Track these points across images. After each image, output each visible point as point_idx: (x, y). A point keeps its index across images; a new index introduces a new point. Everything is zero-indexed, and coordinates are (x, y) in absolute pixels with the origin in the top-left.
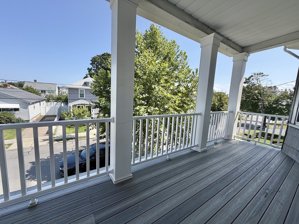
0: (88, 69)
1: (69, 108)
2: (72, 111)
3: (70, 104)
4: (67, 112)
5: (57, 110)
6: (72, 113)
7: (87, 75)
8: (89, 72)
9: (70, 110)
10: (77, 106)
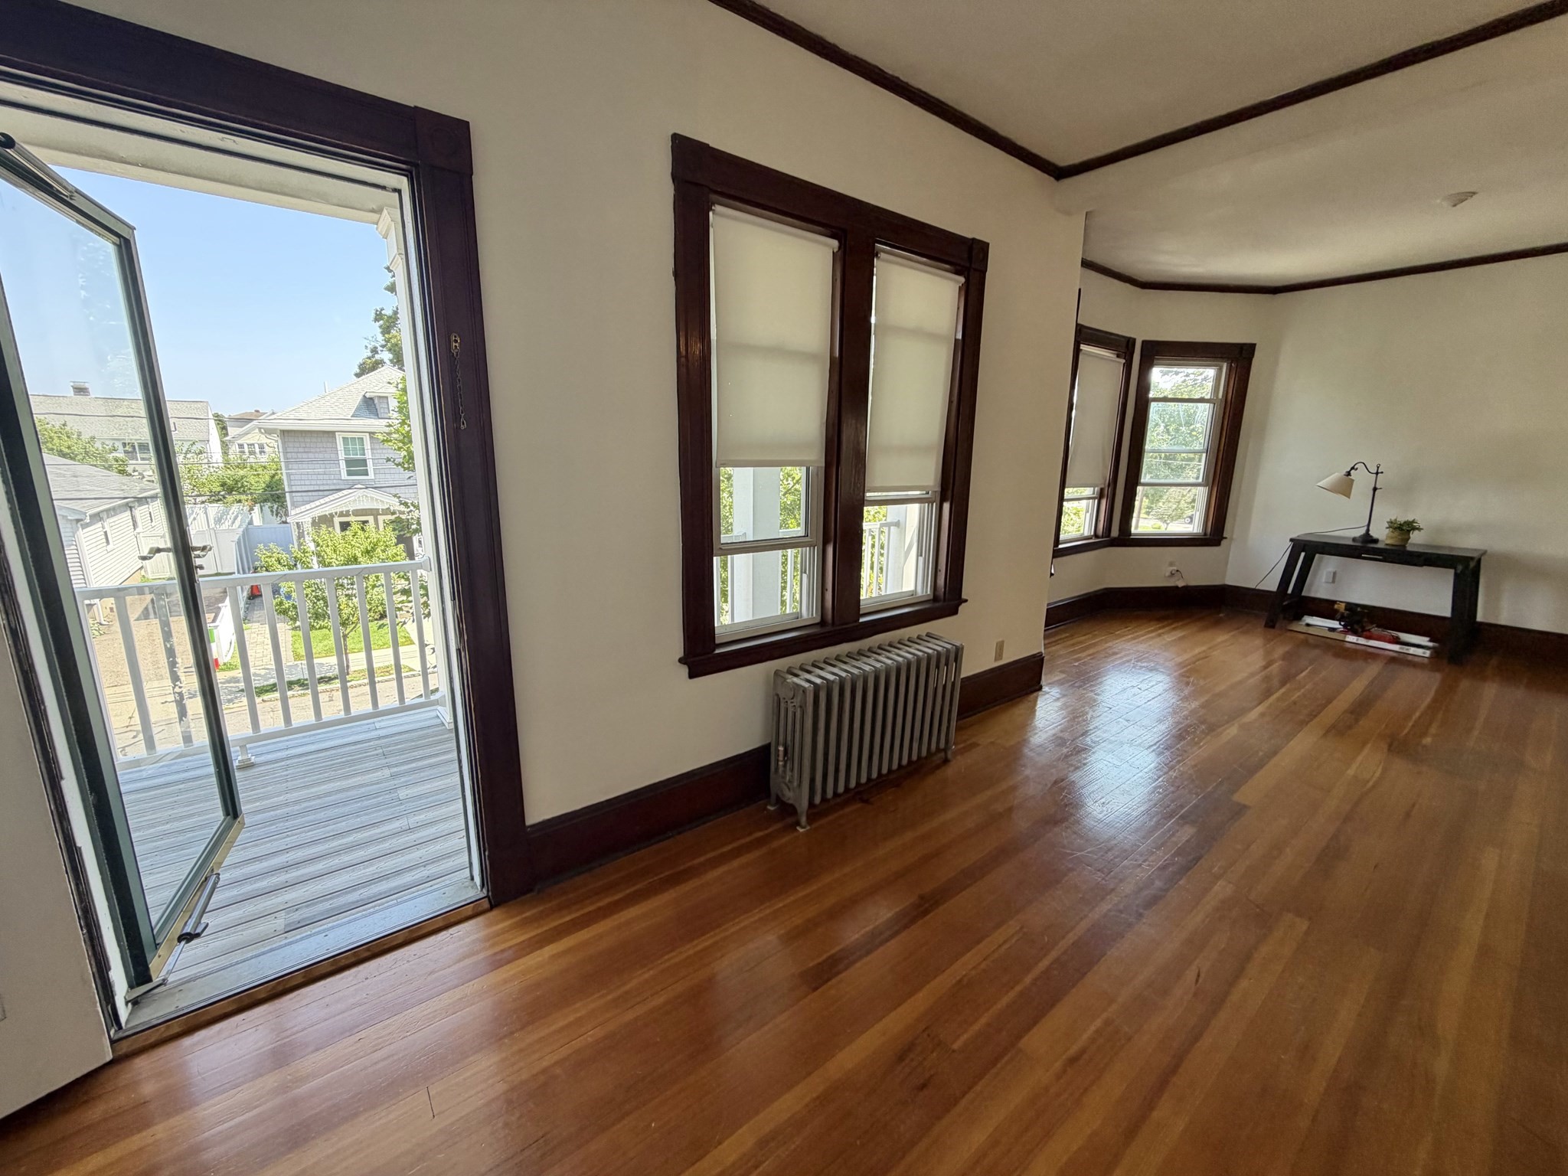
0: (379, 316)
1: (295, 534)
2: (312, 547)
3: (298, 510)
4: (289, 552)
5: (234, 546)
6: (315, 559)
7: (374, 351)
8: (383, 333)
9: (300, 544)
10: (337, 520)
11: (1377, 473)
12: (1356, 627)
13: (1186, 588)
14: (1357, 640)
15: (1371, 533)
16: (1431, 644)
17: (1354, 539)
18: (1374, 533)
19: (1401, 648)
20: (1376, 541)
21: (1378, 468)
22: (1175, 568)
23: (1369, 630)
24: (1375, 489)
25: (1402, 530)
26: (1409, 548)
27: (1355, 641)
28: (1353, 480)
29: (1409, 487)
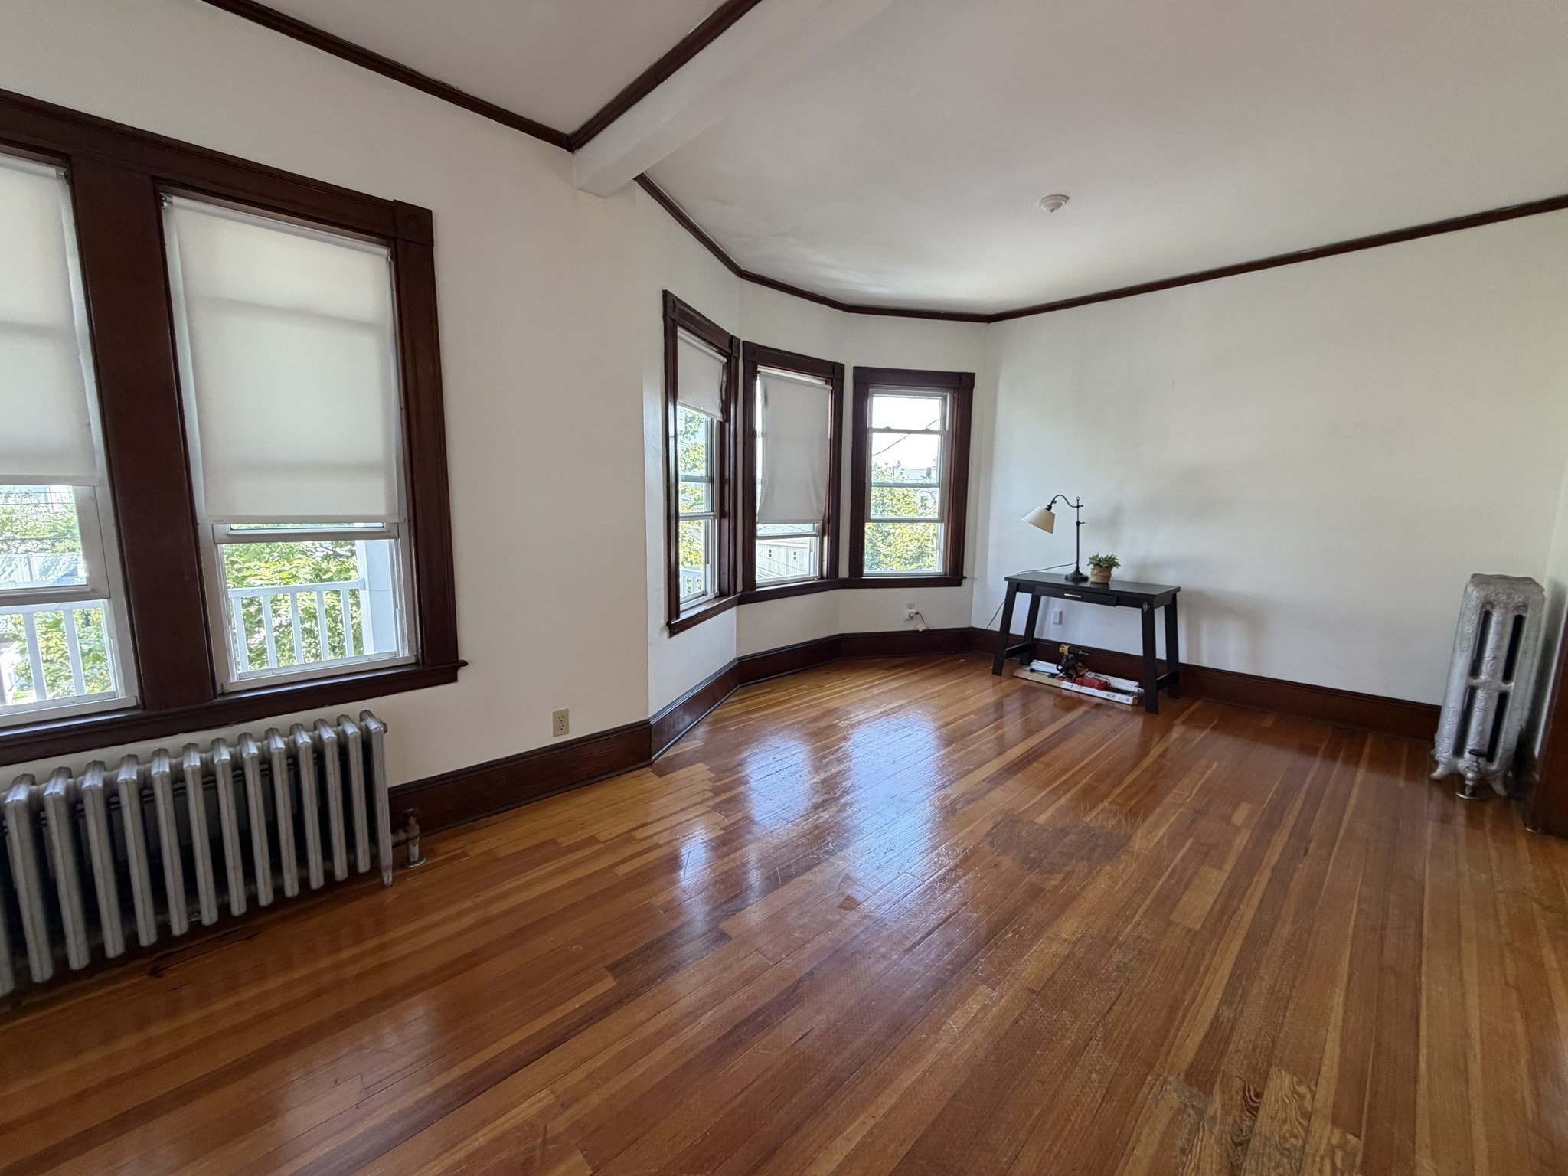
11: (1078, 507)
12: (1070, 672)
13: (927, 632)
14: (1072, 686)
15: (1081, 570)
16: (1135, 690)
18: (1083, 571)
19: (1108, 695)
20: (1085, 579)
21: (1078, 500)
22: (914, 611)
23: (1083, 676)
24: (1078, 524)
25: (1101, 567)
26: (1113, 587)
27: (1069, 688)
28: (1054, 515)
29: (1112, 523)
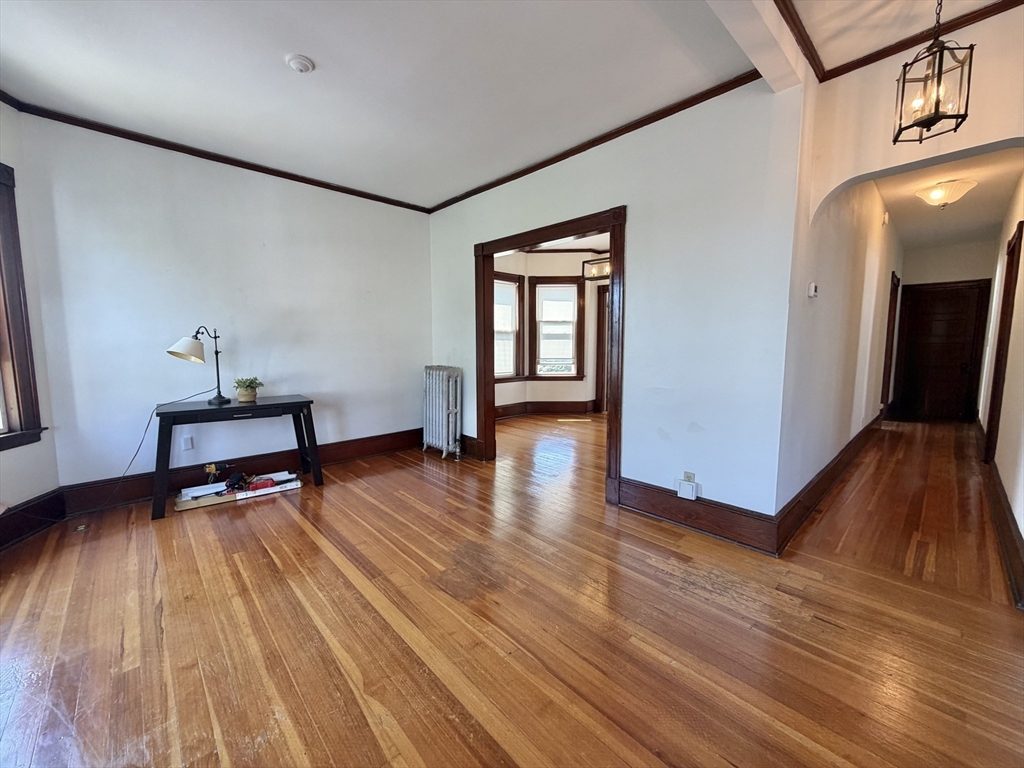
11: (215, 338)
14: (248, 494)
15: (223, 394)
17: (210, 403)
18: (226, 394)
20: (229, 401)
21: (215, 332)
24: (217, 353)
26: (260, 402)
27: (246, 496)
